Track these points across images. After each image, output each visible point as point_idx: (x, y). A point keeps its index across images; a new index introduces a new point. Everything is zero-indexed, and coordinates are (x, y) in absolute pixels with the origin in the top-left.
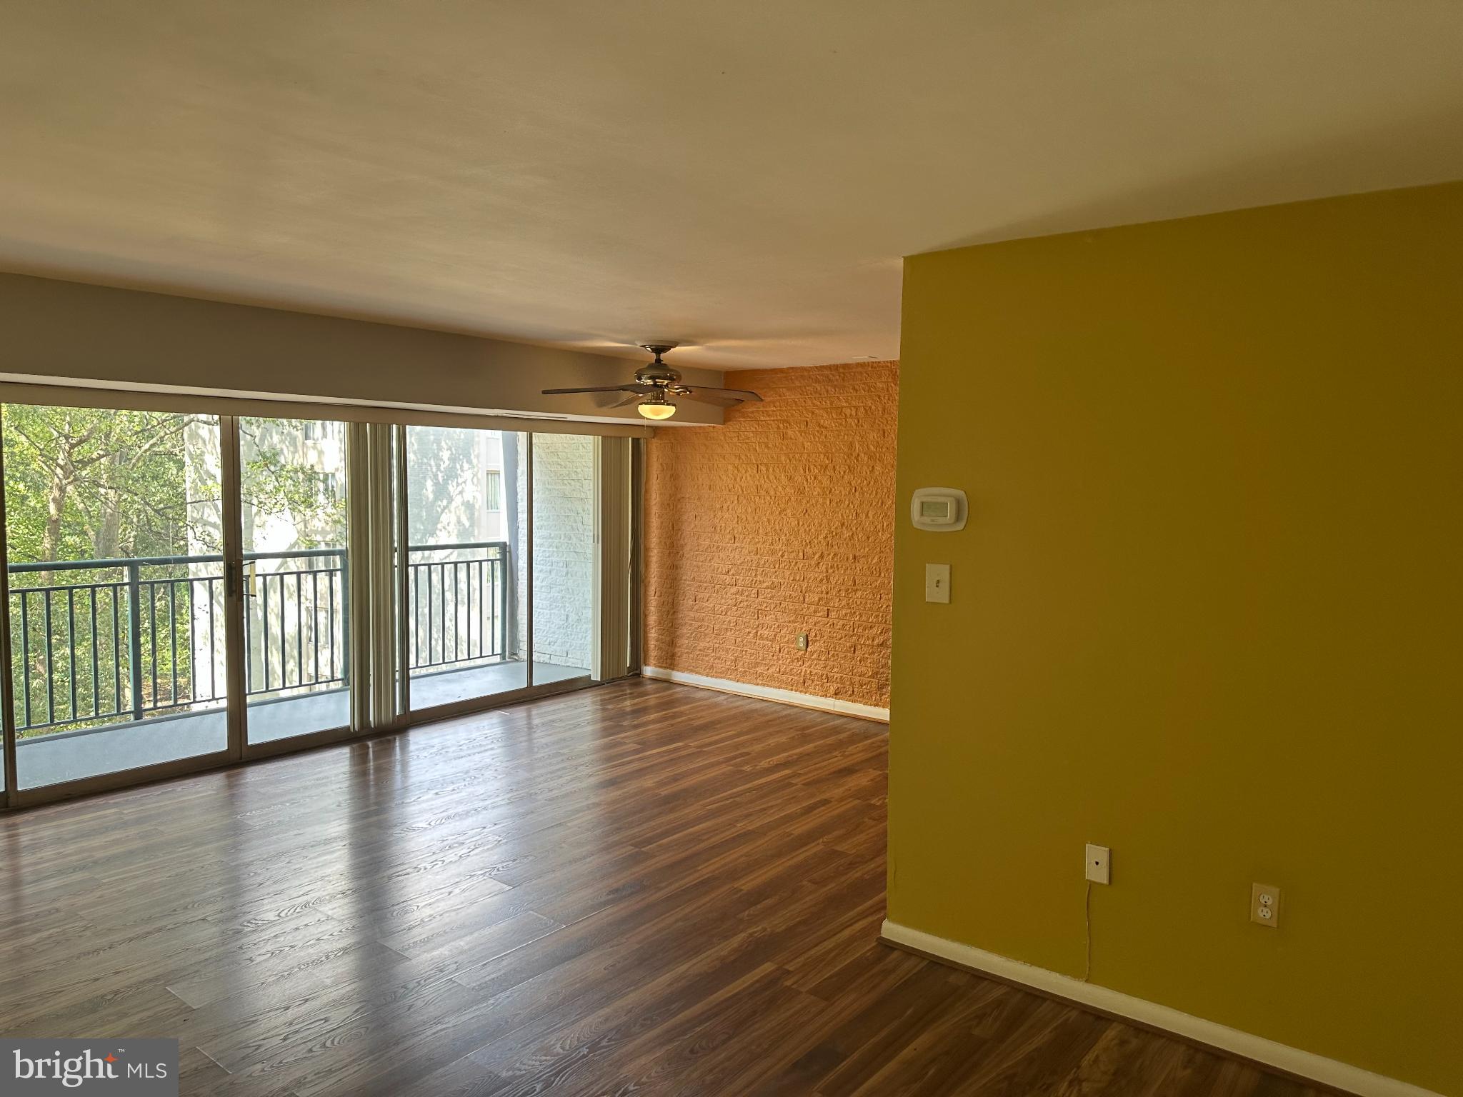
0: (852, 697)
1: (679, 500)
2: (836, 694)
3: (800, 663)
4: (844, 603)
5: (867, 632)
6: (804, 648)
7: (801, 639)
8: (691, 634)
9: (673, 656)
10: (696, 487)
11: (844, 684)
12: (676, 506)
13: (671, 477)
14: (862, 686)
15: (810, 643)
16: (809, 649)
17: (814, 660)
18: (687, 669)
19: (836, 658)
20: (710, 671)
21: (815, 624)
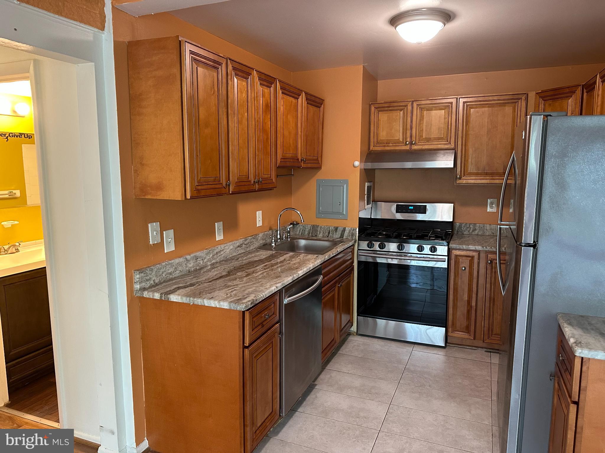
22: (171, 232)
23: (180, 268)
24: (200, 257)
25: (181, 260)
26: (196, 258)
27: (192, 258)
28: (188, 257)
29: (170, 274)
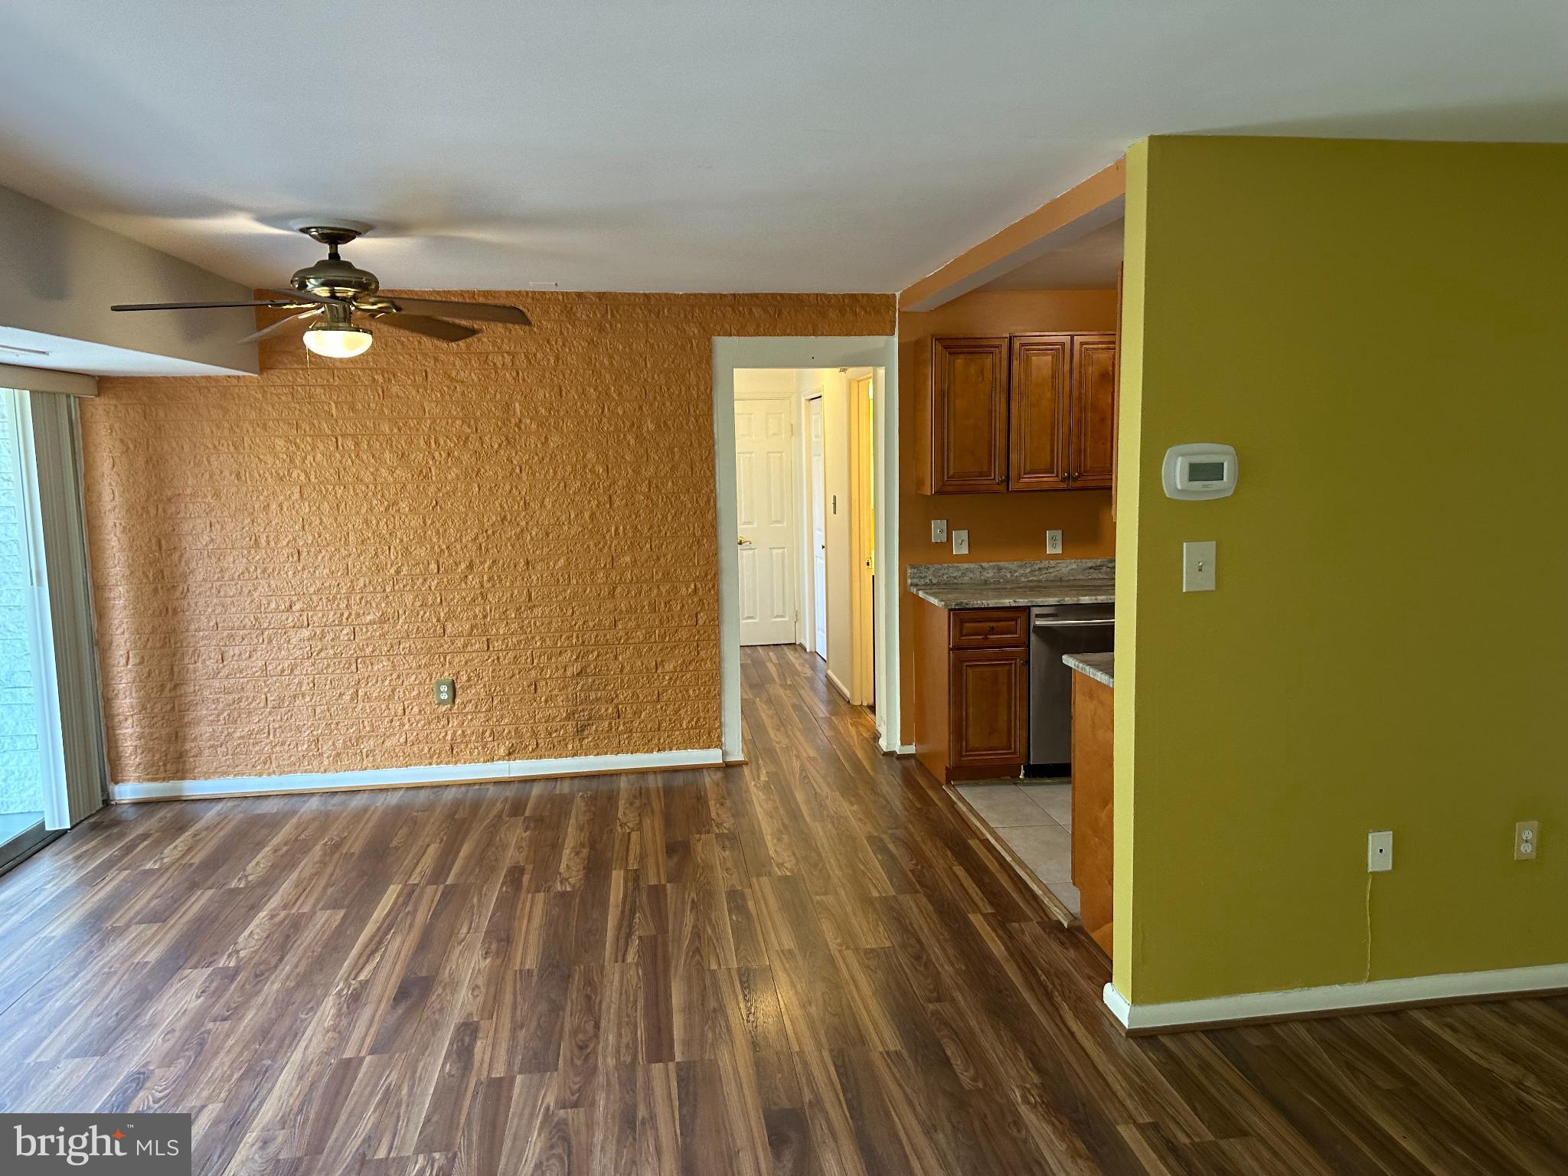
0: (537, 753)
1: (169, 500)
2: (510, 754)
3: (444, 722)
4: (514, 626)
5: (554, 660)
6: (451, 700)
7: (444, 688)
8: (218, 715)
9: (181, 756)
10: (207, 476)
11: (521, 737)
12: (164, 511)
13: (147, 462)
14: (550, 734)
15: (459, 692)
16: (458, 701)
17: (467, 713)
18: (215, 773)
19: (505, 704)
20: (266, 765)
21: (466, 663)
22: (964, 534)
23: (971, 575)
24: (1005, 568)
25: (972, 566)
26: (1000, 569)
27: (993, 567)
28: (985, 565)
29: (955, 578)
